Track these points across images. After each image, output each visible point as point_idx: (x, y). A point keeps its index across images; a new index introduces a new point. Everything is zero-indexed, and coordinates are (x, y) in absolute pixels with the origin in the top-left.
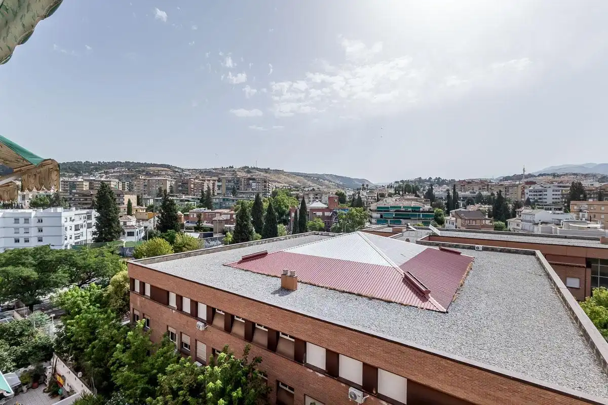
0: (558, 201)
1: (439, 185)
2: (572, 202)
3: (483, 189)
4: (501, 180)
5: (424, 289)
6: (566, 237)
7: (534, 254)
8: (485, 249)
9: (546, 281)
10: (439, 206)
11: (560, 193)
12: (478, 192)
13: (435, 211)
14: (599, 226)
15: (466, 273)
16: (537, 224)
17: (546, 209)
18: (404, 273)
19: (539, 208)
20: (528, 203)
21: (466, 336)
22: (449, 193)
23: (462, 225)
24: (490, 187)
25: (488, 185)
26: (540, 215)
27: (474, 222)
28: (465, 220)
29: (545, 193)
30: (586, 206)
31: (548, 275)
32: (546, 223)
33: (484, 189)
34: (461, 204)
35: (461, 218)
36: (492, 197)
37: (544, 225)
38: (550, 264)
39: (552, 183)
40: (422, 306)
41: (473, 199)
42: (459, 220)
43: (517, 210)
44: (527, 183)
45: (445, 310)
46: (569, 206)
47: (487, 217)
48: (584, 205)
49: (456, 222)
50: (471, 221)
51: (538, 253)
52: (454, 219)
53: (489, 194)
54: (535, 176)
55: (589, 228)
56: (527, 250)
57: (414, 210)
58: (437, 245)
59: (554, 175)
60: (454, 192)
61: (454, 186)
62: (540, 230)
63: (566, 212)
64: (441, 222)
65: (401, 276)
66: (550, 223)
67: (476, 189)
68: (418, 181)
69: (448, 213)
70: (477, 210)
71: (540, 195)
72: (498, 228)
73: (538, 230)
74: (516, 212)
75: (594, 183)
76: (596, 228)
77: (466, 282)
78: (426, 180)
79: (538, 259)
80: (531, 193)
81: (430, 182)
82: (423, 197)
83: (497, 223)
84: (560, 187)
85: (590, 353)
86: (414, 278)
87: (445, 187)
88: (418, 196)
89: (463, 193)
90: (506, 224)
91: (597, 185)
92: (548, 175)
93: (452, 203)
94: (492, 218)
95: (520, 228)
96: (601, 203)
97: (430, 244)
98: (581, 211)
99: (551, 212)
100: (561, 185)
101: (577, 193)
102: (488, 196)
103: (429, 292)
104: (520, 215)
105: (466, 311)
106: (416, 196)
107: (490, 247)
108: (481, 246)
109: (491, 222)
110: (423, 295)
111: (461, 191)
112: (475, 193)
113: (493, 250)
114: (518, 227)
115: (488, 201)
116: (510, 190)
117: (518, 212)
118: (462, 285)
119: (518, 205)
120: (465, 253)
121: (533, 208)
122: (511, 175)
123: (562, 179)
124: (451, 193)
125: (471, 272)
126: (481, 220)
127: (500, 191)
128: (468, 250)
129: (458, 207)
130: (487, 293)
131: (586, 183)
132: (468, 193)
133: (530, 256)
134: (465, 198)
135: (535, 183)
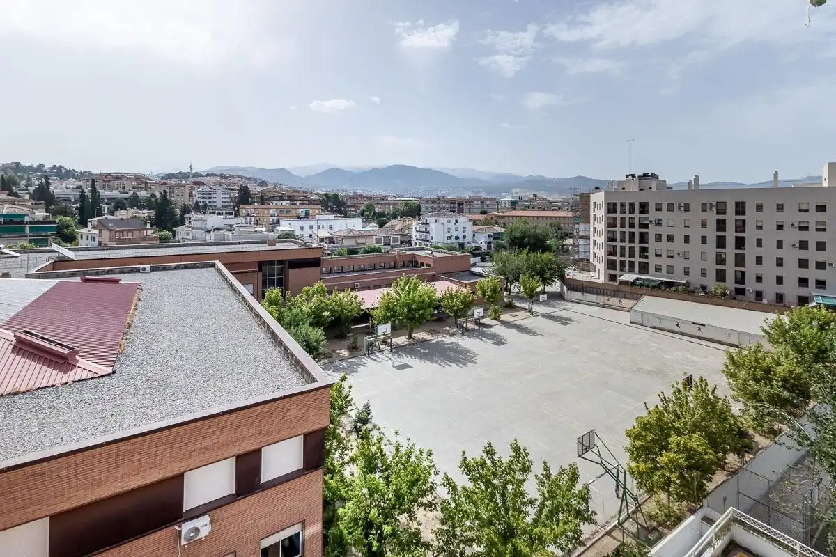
0: (227, 204)
1: (61, 179)
2: (241, 206)
3: (139, 187)
4: (162, 178)
5: (66, 351)
6: (239, 243)
7: (213, 265)
8: (153, 269)
9: (229, 293)
10: (64, 212)
11: (228, 196)
12: (131, 193)
13: (57, 220)
14: (263, 229)
15: (133, 308)
16: (210, 231)
17: (219, 214)
18: (15, 336)
19: (210, 213)
20: (197, 207)
21: (151, 393)
22: (83, 192)
23: (111, 240)
24: (149, 185)
25: (146, 183)
26: (213, 220)
27: (130, 234)
28: (116, 232)
29: (214, 196)
30: (253, 210)
31: (232, 286)
32: (219, 229)
33: (142, 188)
34: (106, 209)
35: (109, 230)
36: (153, 199)
37: (216, 232)
38: (232, 273)
39: (221, 185)
40: (64, 380)
41: (125, 201)
42: (105, 234)
43: (186, 216)
44: (195, 183)
45: (110, 371)
46: (238, 210)
47: (148, 226)
48: (250, 209)
49: (100, 236)
50: (125, 233)
51: (218, 263)
52: (96, 231)
53: (149, 195)
54: (203, 176)
55: (256, 231)
56: (205, 262)
57: (8, 219)
58: (73, 275)
59: (222, 176)
60: (94, 190)
61: (93, 181)
62: (213, 238)
63: (236, 216)
64: (69, 239)
65: (7, 343)
66: (223, 230)
67: (129, 187)
68: (12, 168)
69: (83, 223)
70: (131, 218)
71: (210, 198)
72: (163, 240)
73: (210, 238)
74: (184, 218)
75: (256, 187)
76: (262, 231)
77: (136, 319)
78: (30, 168)
79: (219, 270)
80: (199, 196)
81: (42, 171)
82: (27, 197)
83: (161, 233)
84: (229, 189)
85: (279, 352)
86: (42, 338)
87: (73, 183)
88: (16, 195)
89: (108, 193)
90: (174, 235)
91: (259, 189)
92: (216, 175)
93: (88, 208)
94: (154, 228)
95: (190, 237)
96: (263, 206)
97: (58, 276)
98: (248, 215)
99: (222, 217)
100: (229, 187)
101: (244, 197)
102: (147, 197)
103: (77, 352)
104: (190, 222)
105: (143, 360)
106: (9, 195)
107: (160, 265)
108: (148, 267)
109: (153, 233)
110: (62, 362)
111: (104, 189)
112: (127, 193)
113: (165, 269)
114: (188, 237)
115: (148, 204)
116: (176, 191)
117: (187, 218)
118: (129, 326)
119: (186, 210)
120: (126, 279)
121: (204, 213)
122: (175, 172)
123: (229, 181)
124: (88, 193)
125: (140, 304)
126: (140, 230)
127: (165, 192)
128: (128, 274)
129: (100, 214)
130: (168, 325)
131: (251, 187)
132: (115, 193)
133: (210, 269)
134: (110, 200)
135: (203, 184)
